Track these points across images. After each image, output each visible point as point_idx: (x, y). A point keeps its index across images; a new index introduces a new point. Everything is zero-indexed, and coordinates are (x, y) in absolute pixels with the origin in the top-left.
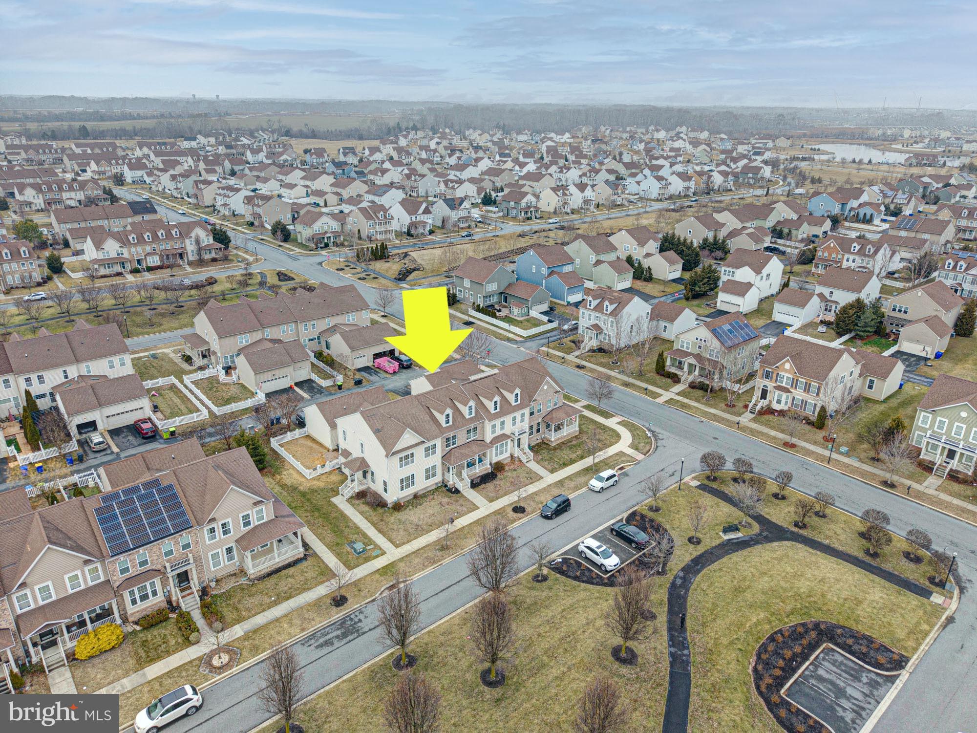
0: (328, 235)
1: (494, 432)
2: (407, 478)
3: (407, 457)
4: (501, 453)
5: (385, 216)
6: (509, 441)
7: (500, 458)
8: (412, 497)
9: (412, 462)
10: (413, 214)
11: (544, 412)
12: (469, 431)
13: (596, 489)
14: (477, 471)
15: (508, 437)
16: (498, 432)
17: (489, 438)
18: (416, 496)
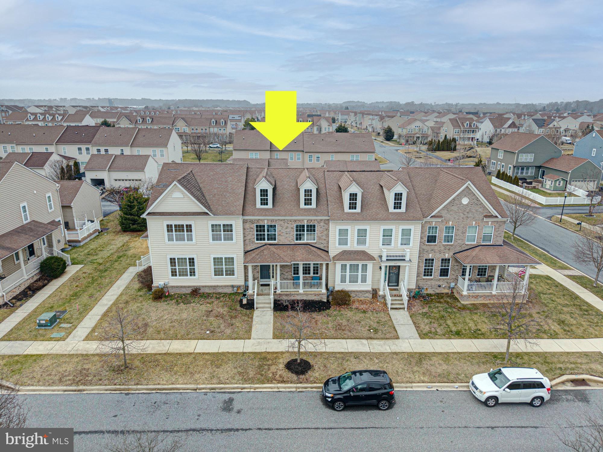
0: (418, 135)
1: (343, 241)
2: (182, 260)
3: (179, 228)
4: (354, 280)
5: (470, 126)
6: (370, 265)
7: (348, 287)
8: (189, 291)
9: (190, 239)
10: (499, 128)
11: (456, 244)
12: (300, 228)
13: (478, 394)
14: (301, 291)
15: (371, 258)
16: (352, 245)
17: (335, 249)
18: (195, 292)
